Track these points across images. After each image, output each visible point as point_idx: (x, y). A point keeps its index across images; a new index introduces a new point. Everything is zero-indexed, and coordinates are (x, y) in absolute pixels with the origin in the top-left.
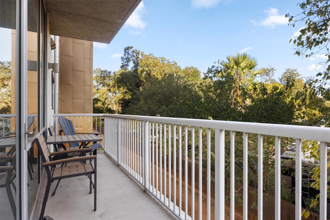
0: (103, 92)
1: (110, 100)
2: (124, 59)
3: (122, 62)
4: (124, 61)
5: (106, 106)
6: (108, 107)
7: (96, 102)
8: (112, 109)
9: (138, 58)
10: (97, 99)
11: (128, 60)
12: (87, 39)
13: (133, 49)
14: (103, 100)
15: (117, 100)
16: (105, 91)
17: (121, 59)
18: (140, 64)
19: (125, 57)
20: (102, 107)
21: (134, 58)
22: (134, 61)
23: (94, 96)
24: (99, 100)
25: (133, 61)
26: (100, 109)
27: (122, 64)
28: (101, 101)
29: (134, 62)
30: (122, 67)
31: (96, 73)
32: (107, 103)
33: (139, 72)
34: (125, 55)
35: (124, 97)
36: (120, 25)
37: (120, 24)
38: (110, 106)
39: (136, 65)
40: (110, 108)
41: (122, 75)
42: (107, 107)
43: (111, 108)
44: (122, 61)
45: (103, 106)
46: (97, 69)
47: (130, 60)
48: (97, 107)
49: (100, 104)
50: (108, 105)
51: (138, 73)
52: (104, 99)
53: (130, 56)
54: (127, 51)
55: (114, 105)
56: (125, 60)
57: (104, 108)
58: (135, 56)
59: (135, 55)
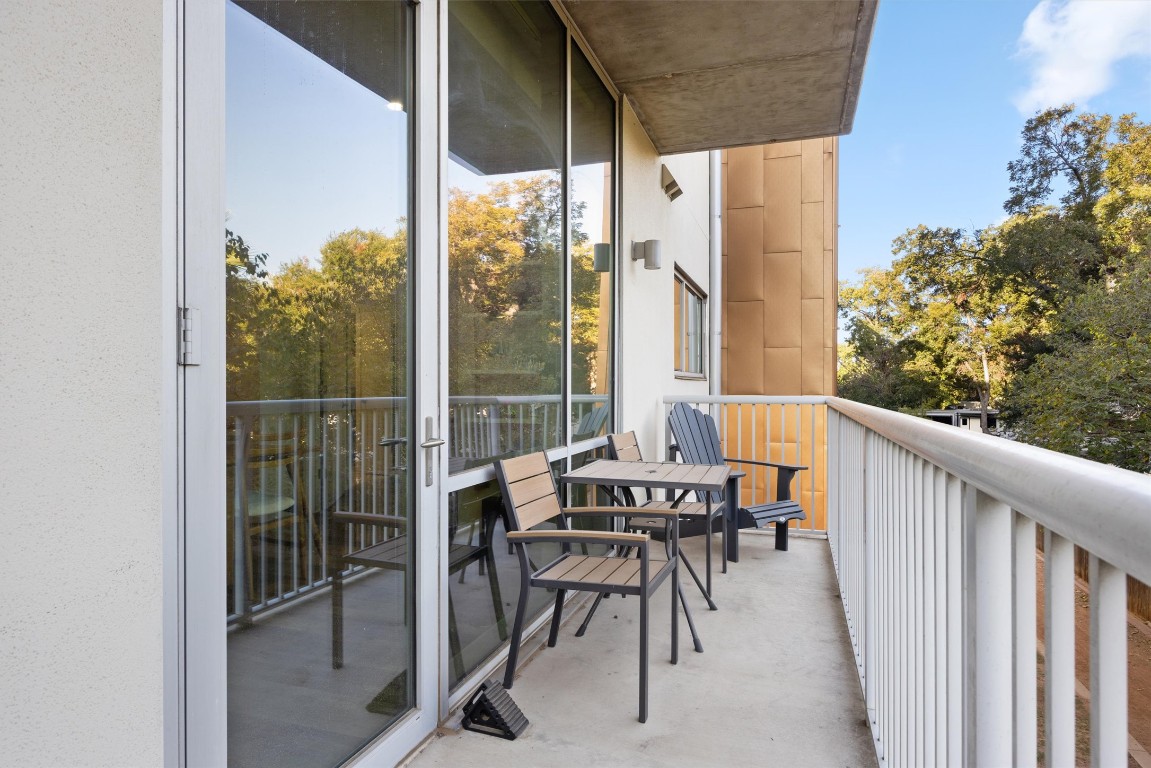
0: (937, 314)
1: (967, 345)
2: (1023, 170)
3: (1014, 184)
4: (1024, 176)
5: (949, 369)
6: (958, 372)
7: (911, 352)
8: (975, 379)
9: (1098, 148)
10: (913, 342)
11: (1045, 169)
12: (765, 139)
13: (1069, 119)
14: (936, 345)
15: (995, 344)
16: (946, 310)
17: (1009, 174)
18: (1106, 176)
19: (1027, 160)
20: (934, 374)
21: (1072, 158)
22: (1075, 171)
23: (903, 331)
24: (921, 347)
25: (1070, 171)
26: (926, 379)
27: (1013, 190)
28: (929, 349)
29: (1076, 174)
30: (1013, 204)
31: (909, 247)
32: (952, 357)
33: (1099, 211)
34: (1028, 154)
35: (1029, 329)
36: (853, 50)
37: (853, 47)
38: (967, 369)
39: (1088, 180)
40: (965, 376)
41: (1011, 236)
42: (955, 370)
43: (972, 374)
44: (1012, 178)
45: (937, 370)
46: (910, 234)
47: (1055, 169)
48: (913, 372)
49: (926, 361)
50: (959, 362)
51: (1093, 218)
52: (941, 340)
53: (1051, 153)
54: (1040, 133)
55: (985, 362)
56: (1030, 174)
57: (943, 377)
58: (1082, 145)
59: (1080, 139)
